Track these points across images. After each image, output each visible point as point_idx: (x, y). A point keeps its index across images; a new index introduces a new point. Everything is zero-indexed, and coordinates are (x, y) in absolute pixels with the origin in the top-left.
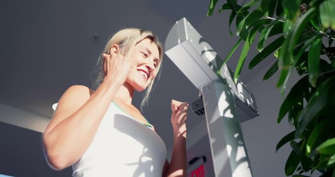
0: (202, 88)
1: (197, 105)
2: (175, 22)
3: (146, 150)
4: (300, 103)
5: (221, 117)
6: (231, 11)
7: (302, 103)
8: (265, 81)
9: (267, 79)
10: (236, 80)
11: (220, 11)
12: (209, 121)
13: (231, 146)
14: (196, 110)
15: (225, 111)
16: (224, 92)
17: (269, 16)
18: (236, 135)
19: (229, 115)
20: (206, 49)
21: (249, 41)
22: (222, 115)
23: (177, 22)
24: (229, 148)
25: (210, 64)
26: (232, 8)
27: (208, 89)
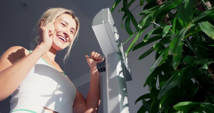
0: (107, 55)
1: (100, 65)
2: (102, 9)
3: (59, 86)
4: (155, 78)
5: (117, 76)
6: (124, 13)
7: (157, 78)
8: (139, 60)
9: (140, 59)
10: (126, 55)
11: (119, 11)
12: (109, 77)
13: (122, 95)
14: (99, 68)
15: (120, 73)
16: (120, 61)
17: (155, 22)
18: (124, 89)
19: (122, 75)
20: (116, 32)
21: (139, 34)
22: (118, 74)
23: (103, 9)
24: (120, 96)
25: (117, 41)
26: (125, 11)
27: (111, 57)
